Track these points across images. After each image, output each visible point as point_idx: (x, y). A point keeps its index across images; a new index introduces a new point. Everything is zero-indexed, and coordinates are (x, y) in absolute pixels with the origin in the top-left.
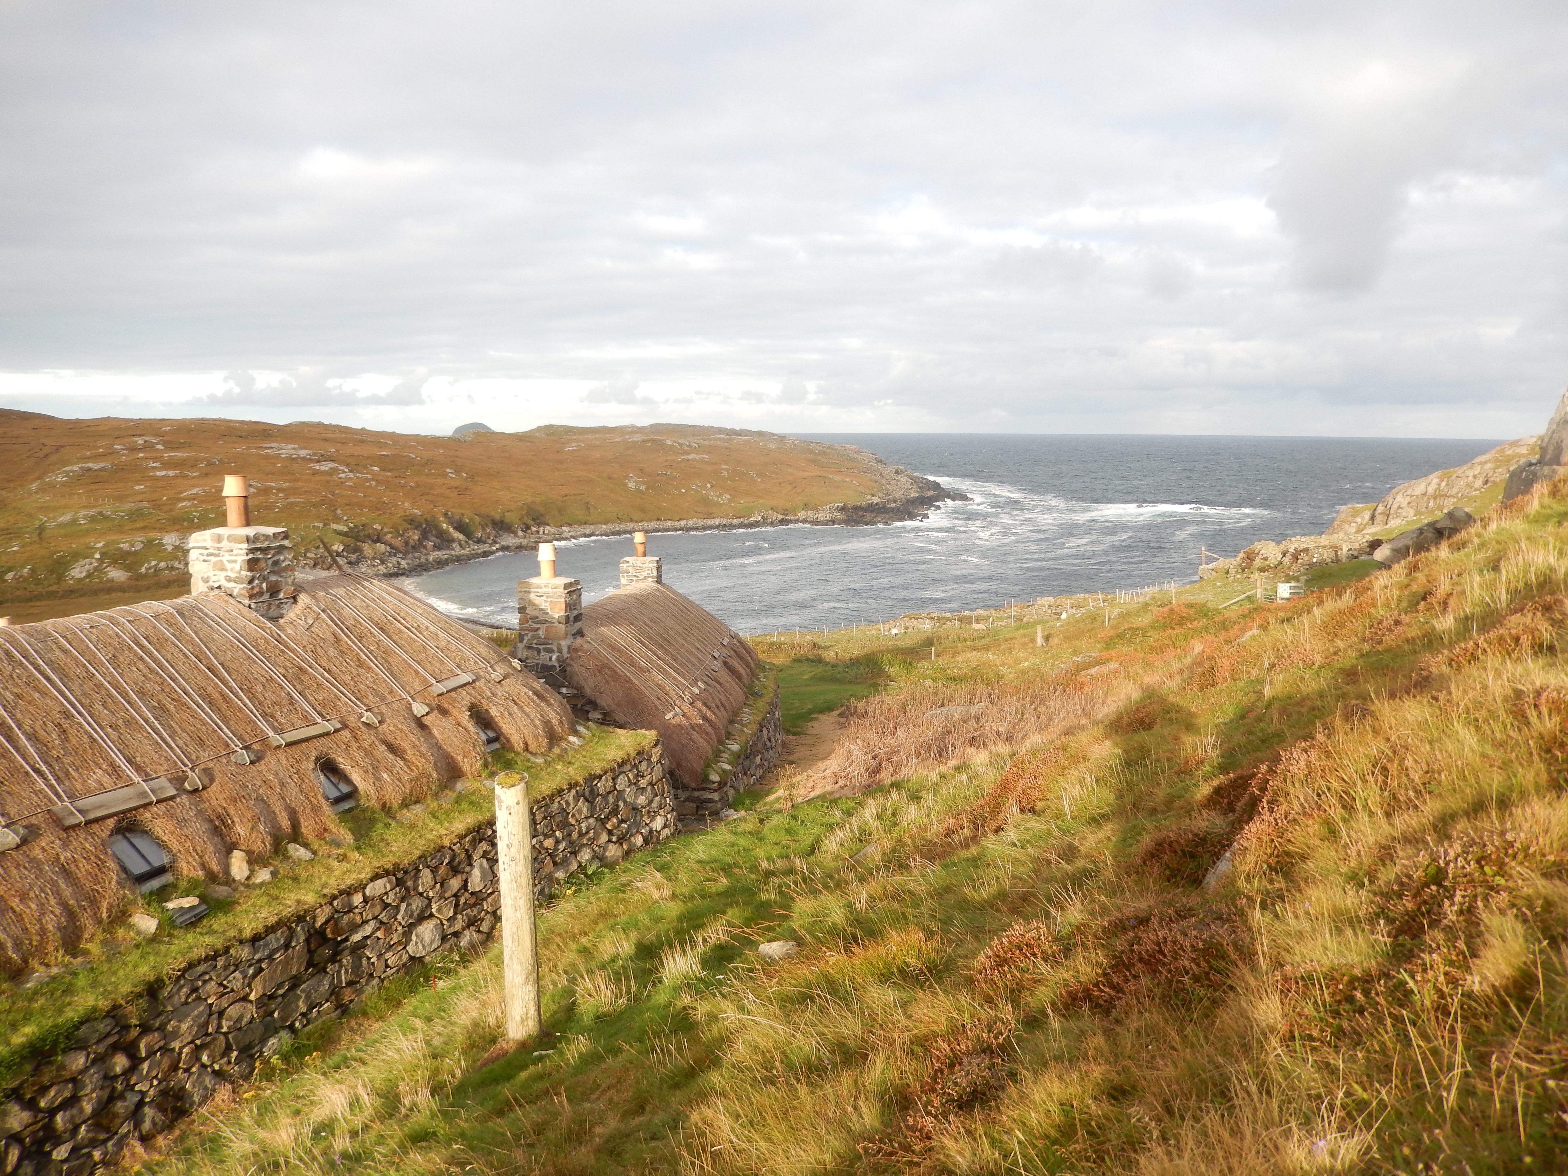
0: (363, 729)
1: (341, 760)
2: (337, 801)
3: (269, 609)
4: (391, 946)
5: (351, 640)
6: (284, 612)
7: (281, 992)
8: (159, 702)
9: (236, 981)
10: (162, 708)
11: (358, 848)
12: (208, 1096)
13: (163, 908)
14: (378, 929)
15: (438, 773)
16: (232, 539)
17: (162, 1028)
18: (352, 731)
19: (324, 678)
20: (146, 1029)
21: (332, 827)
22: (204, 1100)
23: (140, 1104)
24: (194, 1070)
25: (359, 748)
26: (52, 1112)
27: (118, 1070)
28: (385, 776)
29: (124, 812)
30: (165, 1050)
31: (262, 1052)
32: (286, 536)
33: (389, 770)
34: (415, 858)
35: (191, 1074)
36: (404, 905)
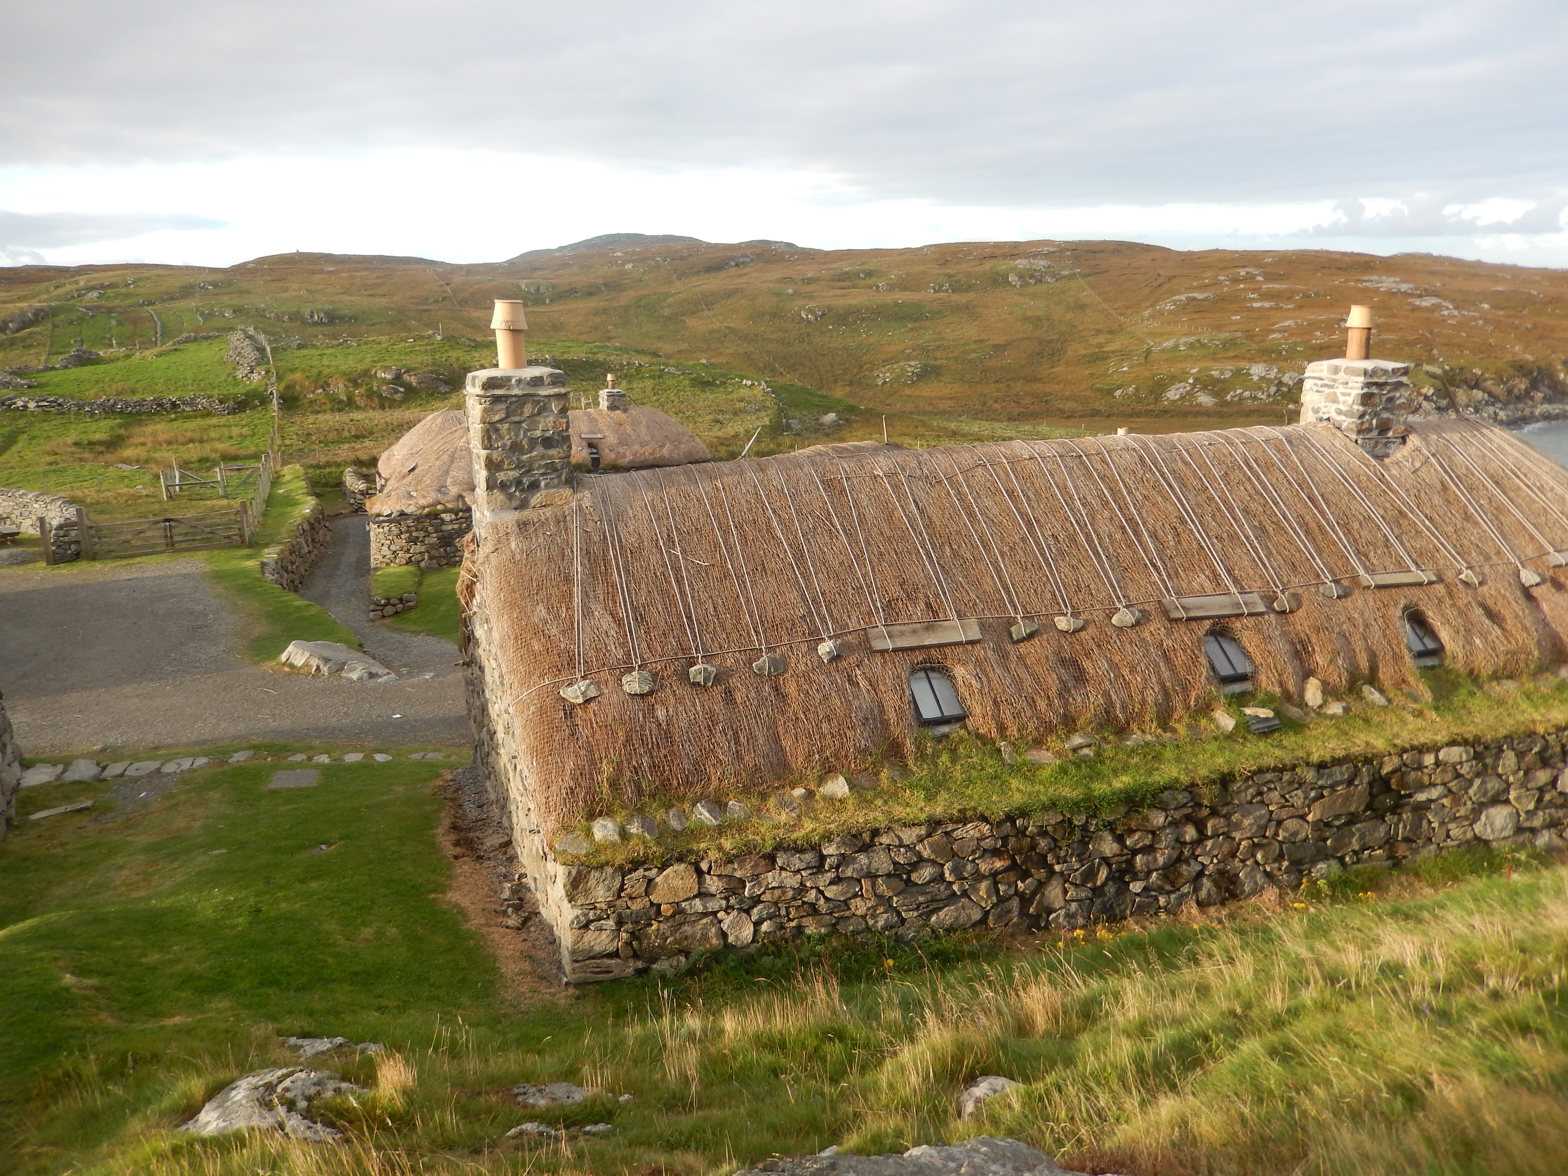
0: (1460, 586)
1: (1430, 614)
2: (1420, 655)
3: (1375, 446)
4: (1456, 818)
5: (1459, 489)
6: (1391, 451)
7: (1337, 823)
8: (1260, 522)
9: (1298, 798)
10: (1263, 529)
11: (1437, 709)
12: (1257, 891)
13: (1241, 712)
14: (1445, 796)
15: (1541, 653)
16: (1349, 371)
17: (1227, 817)
18: (1447, 586)
19: (1425, 525)
20: (1214, 813)
21: (1411, 680)
22: (1254, 892)
23: (1200, 874)
24: (1248, 863)
25: (1453, 605)
26: (1135, 852)
27: (1188, 838)
28: (1478, 641)
29: (1219, 617)
30: (1228, 837)
31: (1310, 872)
32: (1406, 372)
33: (1484, 636)
34: (1499, 735)
35: (1245, 866)
36: (1477, 782)
